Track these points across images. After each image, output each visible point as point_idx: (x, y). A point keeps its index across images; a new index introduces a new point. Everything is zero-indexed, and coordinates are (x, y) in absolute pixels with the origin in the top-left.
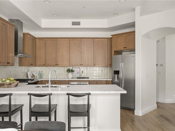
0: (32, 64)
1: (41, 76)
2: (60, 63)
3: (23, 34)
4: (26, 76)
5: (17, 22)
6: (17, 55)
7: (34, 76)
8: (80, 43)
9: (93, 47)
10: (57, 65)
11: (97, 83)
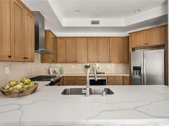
0: (54, 61)
1: (62, 71)
2: (78, 60)
3: (45, 31)
4: (48, 72)
5: (38, 15)
6: (38, 50)
7: (55, 72)
8: (97, 42)
9: (109, 46)
10: (76, 62)
11: (115, 78)
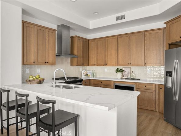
1: (94, 75)
7: (87, 75)
10: (105, 64)
11: (145, 86)
